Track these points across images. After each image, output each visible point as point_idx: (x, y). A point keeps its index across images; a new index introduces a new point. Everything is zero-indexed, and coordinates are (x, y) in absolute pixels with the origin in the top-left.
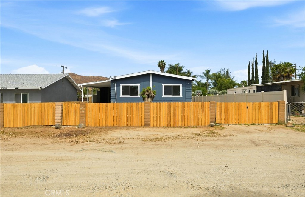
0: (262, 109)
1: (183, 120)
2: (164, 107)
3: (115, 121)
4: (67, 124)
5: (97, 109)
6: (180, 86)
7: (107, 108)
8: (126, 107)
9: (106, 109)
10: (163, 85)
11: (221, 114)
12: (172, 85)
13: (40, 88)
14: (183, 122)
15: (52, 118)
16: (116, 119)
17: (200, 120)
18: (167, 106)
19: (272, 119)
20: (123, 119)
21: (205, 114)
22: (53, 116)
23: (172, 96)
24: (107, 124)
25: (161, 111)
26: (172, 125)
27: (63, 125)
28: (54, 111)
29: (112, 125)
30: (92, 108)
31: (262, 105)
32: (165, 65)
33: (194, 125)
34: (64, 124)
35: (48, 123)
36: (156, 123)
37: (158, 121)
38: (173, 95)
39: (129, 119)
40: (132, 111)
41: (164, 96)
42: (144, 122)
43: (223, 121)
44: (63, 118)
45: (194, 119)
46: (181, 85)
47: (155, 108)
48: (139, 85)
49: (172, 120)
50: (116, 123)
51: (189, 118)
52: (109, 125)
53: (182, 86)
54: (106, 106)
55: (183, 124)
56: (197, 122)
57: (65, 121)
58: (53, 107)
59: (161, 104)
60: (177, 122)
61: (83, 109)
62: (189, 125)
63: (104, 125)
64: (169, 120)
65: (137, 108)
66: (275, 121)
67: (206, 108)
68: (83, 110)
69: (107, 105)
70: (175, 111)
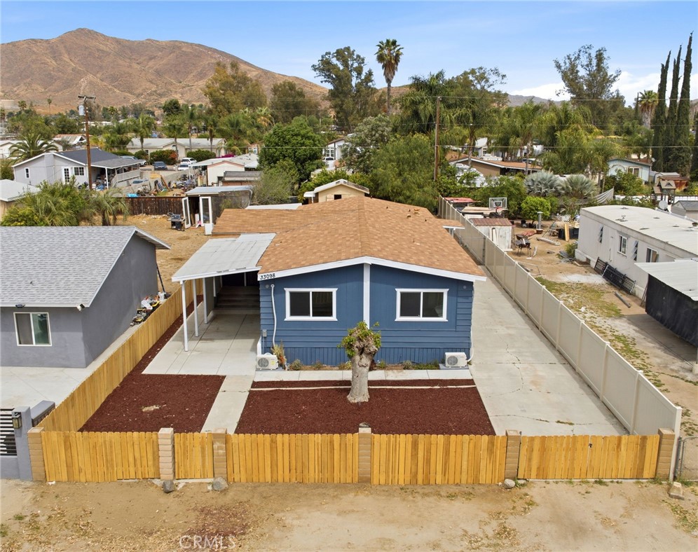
0: (622, 449)
1: (444, 473)
2: (402, 445)
3: (293, 471)
4: (185, 476)
5: (253, 446)
6: (442, 294)
7: (274, 445)
8: (318, 444)
9: (271, 448)
10: (399, 291)
11: (530, 460)
12: (422, 291)
13: (79, 308)
14: (445, 475)
15: (151, 463)
16: (294, 468)
17: (483, 473)
18: (410, 443)
19: (643, 469)
20: (312, 467)
21: (495, 461)
22: (154, 460)
23: (421, 319)
24: (275, 478)
25: (396, 453)
26: (420, 481)
27: (177, 478)
28: (156, 449)
29: (287, 479)
30: (242, 446)
31: (623, 442)
32: (398, 56)
33: (469, 481)
34: (179, 476)
35: (145, 474)
36: (384, 478)
37: (388, 472)
38: (423, 316)
39: (324, 468)
40: (331, 452)
41: (399, 318)
42: (357, 475)
43: (534, 473)
44: (176, 464)
45: (469, 469)
46: (445, 291)
47: (384, 446)
48: (334, 291)
49: (420, 471)
50: (295, 474)
51: (458, 468)
52: (280, 480)
53: (449, 293)
54: (273, 442)
55: (445, 480)
56: (477, 477)
57: (182, 469)
58: (153, 441)
59: (396, 437)
60: (432, 474)
61: (220, 446)
62: (457, 481)
63: (269, 479)
64: (413, 471)
65: (343, 446)
66: (649, 474)
67: (497, 448)
68: (222, 449)
69: (274, 437)
70: (427, 452)
